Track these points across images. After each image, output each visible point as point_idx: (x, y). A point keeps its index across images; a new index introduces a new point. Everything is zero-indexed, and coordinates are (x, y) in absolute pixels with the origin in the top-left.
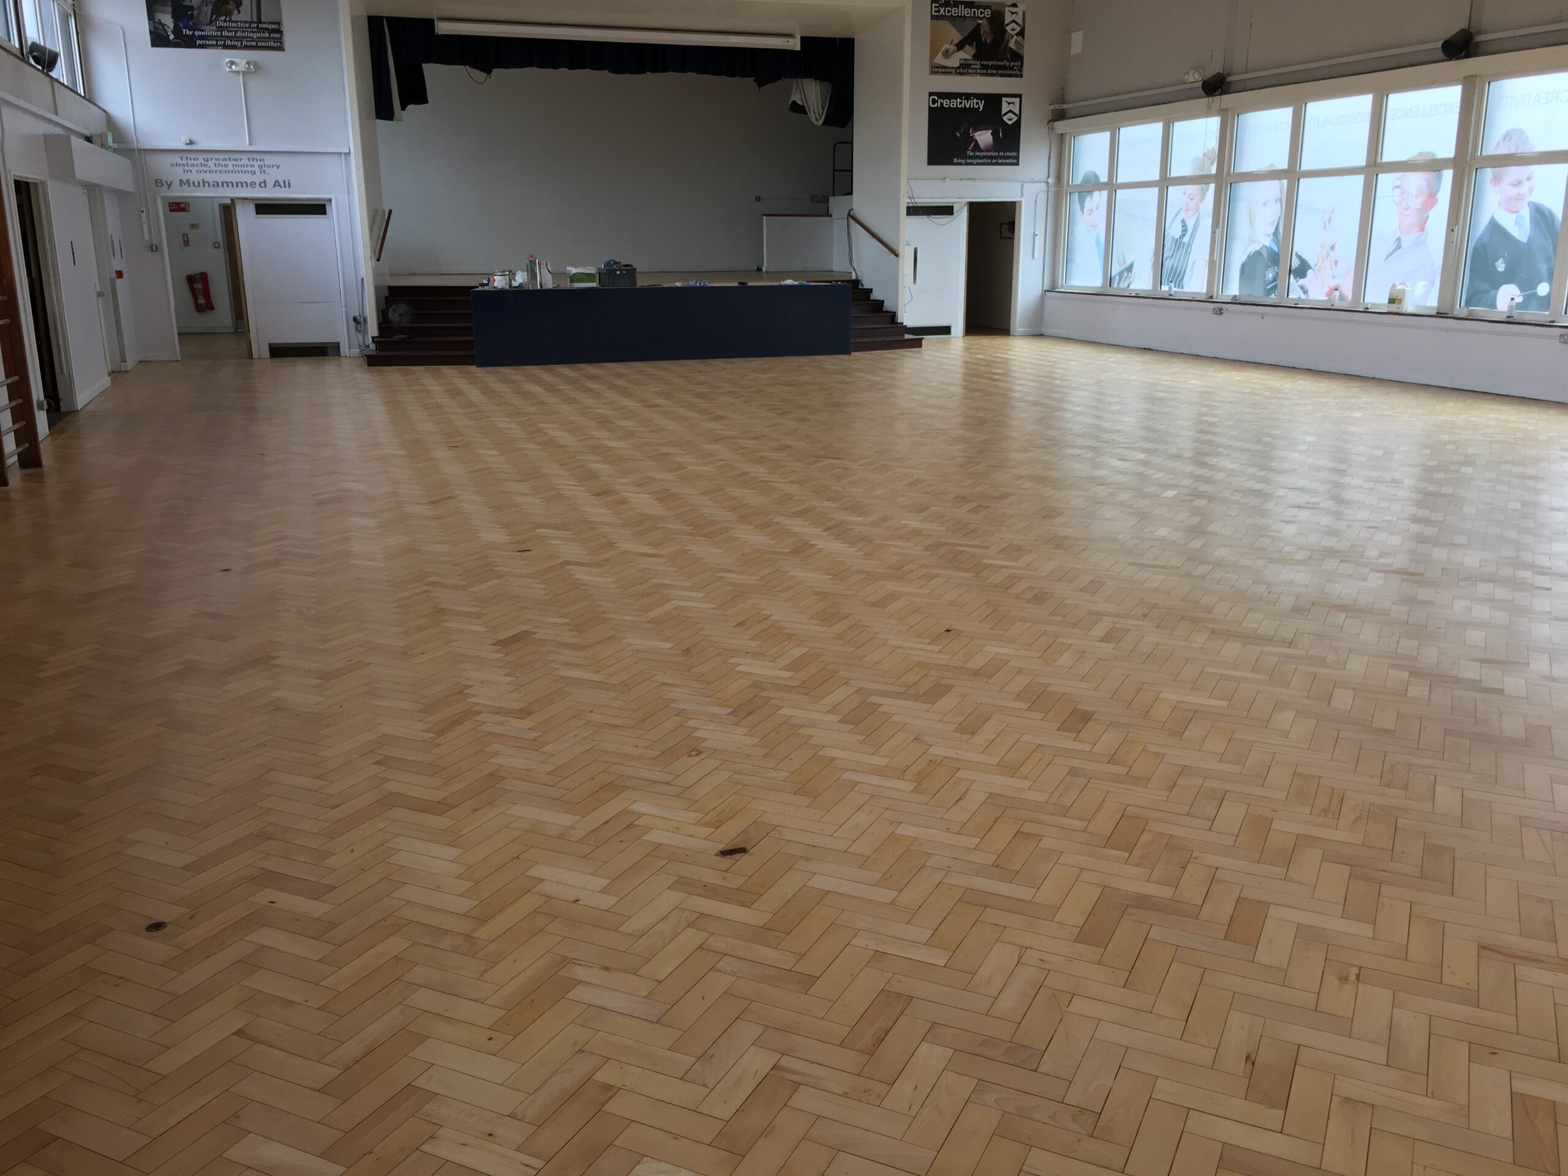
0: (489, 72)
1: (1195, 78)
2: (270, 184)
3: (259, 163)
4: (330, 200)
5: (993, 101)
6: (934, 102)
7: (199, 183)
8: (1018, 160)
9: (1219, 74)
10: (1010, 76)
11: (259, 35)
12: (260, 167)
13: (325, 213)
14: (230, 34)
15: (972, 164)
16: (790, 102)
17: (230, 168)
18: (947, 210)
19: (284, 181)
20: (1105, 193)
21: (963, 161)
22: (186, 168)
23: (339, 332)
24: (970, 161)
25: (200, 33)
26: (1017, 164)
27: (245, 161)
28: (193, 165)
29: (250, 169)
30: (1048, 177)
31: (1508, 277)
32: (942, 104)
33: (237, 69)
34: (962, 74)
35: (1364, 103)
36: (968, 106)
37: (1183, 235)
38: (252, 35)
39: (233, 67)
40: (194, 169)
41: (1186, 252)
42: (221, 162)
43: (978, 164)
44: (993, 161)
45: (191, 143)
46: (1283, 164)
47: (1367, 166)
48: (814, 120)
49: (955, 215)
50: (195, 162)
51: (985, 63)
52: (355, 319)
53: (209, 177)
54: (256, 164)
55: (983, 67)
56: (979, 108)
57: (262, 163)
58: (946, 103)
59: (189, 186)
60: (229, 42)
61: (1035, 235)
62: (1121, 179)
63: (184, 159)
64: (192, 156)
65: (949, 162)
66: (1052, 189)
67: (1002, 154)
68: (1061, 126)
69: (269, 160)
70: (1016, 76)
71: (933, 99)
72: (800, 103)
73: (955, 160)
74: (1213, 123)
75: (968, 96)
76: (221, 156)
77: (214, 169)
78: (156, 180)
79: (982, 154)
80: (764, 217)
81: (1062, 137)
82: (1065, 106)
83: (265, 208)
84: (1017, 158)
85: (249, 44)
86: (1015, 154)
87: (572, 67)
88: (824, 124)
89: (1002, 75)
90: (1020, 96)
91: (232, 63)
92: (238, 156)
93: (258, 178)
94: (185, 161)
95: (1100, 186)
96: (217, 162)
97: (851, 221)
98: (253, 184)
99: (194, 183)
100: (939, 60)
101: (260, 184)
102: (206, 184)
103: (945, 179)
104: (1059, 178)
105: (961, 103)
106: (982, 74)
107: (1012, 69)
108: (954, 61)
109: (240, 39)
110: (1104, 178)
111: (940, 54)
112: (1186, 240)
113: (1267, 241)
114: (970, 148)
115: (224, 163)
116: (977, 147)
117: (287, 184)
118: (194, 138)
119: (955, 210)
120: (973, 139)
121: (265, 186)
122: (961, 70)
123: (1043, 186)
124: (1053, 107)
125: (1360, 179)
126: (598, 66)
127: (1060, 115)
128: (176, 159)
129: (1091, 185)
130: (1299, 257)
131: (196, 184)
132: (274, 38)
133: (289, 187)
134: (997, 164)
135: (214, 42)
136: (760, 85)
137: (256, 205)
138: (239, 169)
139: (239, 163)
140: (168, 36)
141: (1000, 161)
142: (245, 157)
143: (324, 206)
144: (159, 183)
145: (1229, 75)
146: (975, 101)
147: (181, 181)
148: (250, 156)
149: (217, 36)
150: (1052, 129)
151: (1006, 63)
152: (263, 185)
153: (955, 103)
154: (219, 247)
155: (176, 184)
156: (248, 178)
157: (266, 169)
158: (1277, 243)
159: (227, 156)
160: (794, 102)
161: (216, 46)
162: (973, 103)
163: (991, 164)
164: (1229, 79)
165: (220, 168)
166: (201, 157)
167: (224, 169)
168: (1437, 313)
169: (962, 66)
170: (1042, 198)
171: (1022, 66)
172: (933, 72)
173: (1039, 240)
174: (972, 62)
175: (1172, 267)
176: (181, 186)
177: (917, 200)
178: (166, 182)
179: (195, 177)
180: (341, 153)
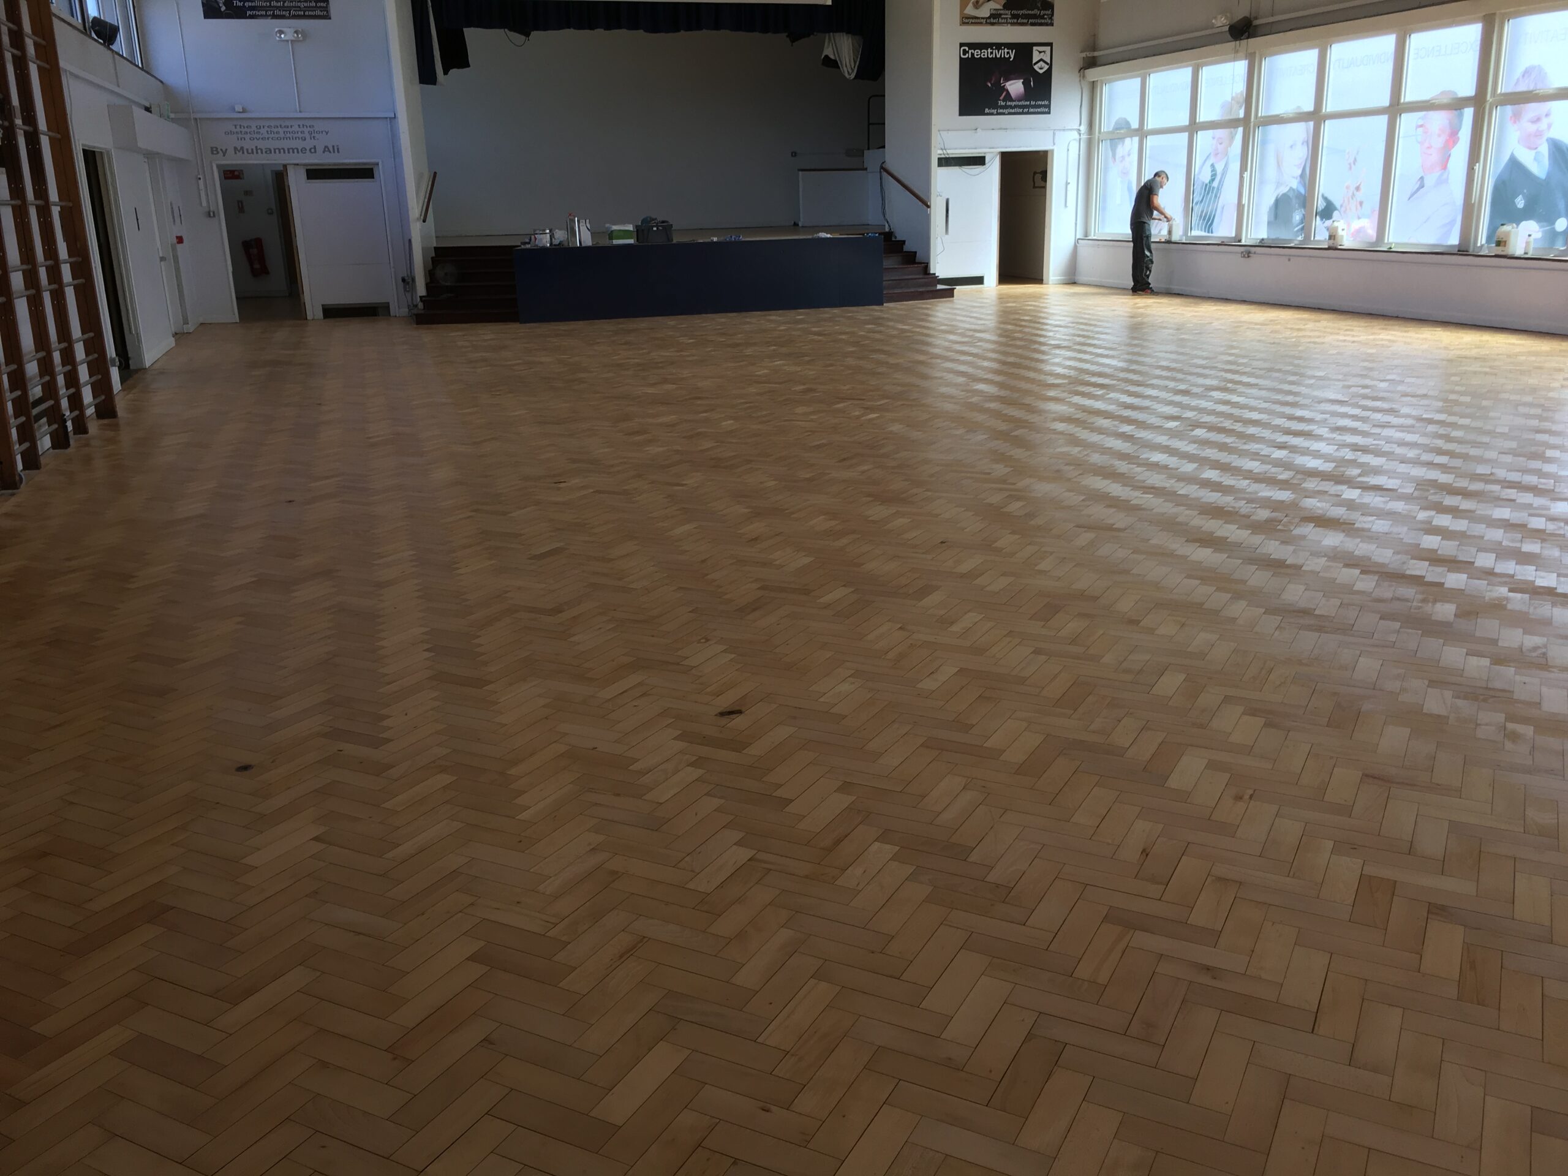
0: (527, 35)
1: (1222, 22)
2: (320, 149)
3: (309, 129)
4: (378, 164)
5: (1024, 50)
6: (965, 52)
7: (252, 150)
8: (1050, 109)
9: (1245, 18)
10: (1041, 24)
11: (306, 5)
12: (310, 133)
13: (373, 177)
14: (279, 4)
15: (1003, 114)
16: (823, 56)
17: (282, 135)
18: (979, 161)
19: (333, 147)
20: (1136, 139)
22: (240, 136)
23: (389, 293)
24: (1001, 111)
26: (1049, 113)
27: (296, 128)
28: (246, 133)
29: (300, 135)
30: (1080, 124)
31: (1527, 214)
32: (973, 54)
33: (287, 38)
35: (1386, 43)
36: (998, 56)
37: (1213, 180)
38: (299, 4)
39: (283, 36)
40: (248, 137)
42: (273, 129)
43: (1009, 114)
44: (1024, 110)
45: (244, 111)
46: (1309, 107)
47: (1391, 105)
48: (846, 75)
49: (987, 165)
50: (248, 130)
51: (1015, 12)
52: (404, 280)
53: (262, 145)
54: (306, 130)
57: (311, 130)
58: (977, 53)
59: (243, 153)
60: (277, 12)
61: (1067, 184)
62: (1151, 124)
63: (238, 127)
64: (246, 124)
65: (982, 113)
66: (1084, 137)
67: (1033, 103)
68: (1093, 74)
69: (318, 126)
70: (1047, 24)
71: (964, 50)
72: (832, 57)
73: (987, 110)
74: (1240, 67)
75: (999, 46)
76: (273, 123)
77: (266, 136)
78: (212, 148)
80: (800, 173)
81: (1093, 85)
82: (1096, 54)
83: (315, 174)
84: (1049, 106)
85: (297, 13)
86: (1046, 103)
87: (608, 27)
88: (856, 77)
89: (1033, 24)
90: (1050, 45)
91: (281, 32)
92: (288, 123)
93: (309, 144)
94: (238, 129)
96: (269, 130)
97: (885, 174)
98: (303, 150)
99: (247, 150)
100: (970, 10)
101: (310, 150)
102: (259, 151)
103: (976, 129)
104: (1091, 125)
105: (992, 53)
106: (1012, 24)
108: (985, 12)
109: (289, 9)
110: (1135, 125)
111: (971, 5)
113: (1295, 184)
114: (1001, 98)
115: (275, 130)
116: (1008, 97)
117: (336, 149)
118: (247, 107)
119: (987, 160)
120: (1004, 89)
121: (315, 152)
122: (992, 20)
123: (1075, 135)
124: (1084, 55)
125: (1383, 120)
126: (634, 26)
127: (1091, 63)
128: (230, 127)
130: (1325, 199)
131: (250, 151)
132: (320, 7)
133: (338, 152)
134: (1028, 113)
135: (264, 13)
136: (793, 41)
137: (307, 171)
138: (290, 136)
139: (290, 129)
141: (1031, 110)
142: (295, 124)
143: (371, 170)
144: (214, 150)
145: (1256, 18)
146: (1006, 50)
147: (235, 148)
148: (301, 123)
149: (266, 6)
150: (1084, 77)
152: (313, 150)
153: (986, 54)
154: (272, 213)
155: (231, 151)
156: (300, 144)
157: (316, 135)
158: (1304, 186)
159: (278, 123)
160: (827, 57)
161: (266, 16)
162: (1004, 53)
163: (1022, 113)
164: (1256, 22)
165: (273, 135)
166: (254, 125)
167: (277, 136)
170: (1074, 146)
171: (1052, 15)
173: (1072, 188)
176: (236, 153)
177: (949, 151)
178: (221, 150)
179: (248, 145)
180: (387, 118)
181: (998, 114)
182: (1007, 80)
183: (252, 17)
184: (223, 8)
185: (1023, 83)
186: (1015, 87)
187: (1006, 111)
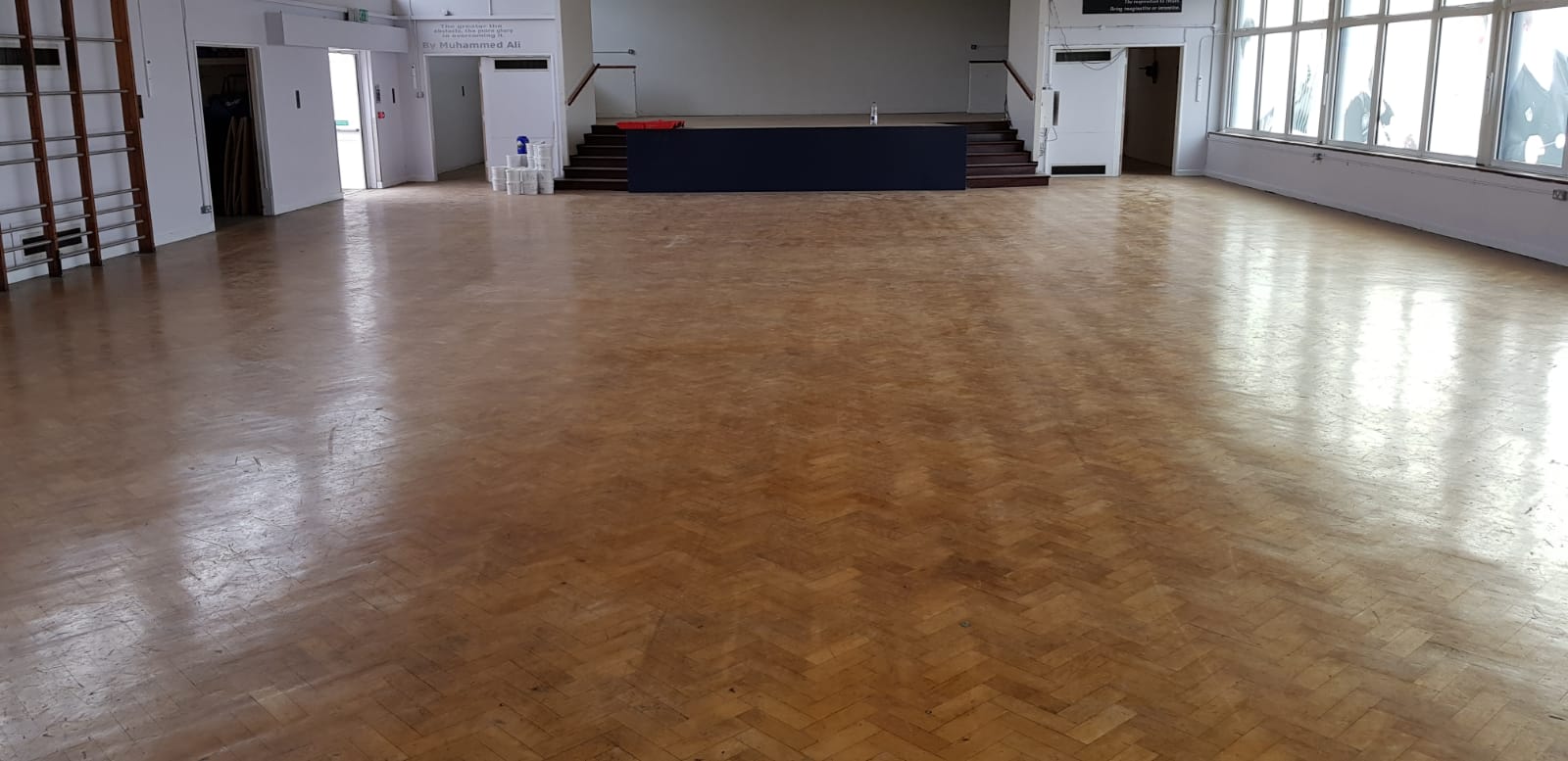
2: (505, 45)
3: (498, 28)
4: (549, 57)
7: (453, 45)
8: (1180, 7)
12: (498, 32)
13: (546, 67)
15: (1130, 12)
17: (477, 33)
18: (1105, 56)
19: (516, 43)
21: (1120, 9)
22: (445, 34)
24: (1127, 9)
26: (1180, 11)
27: (487, 27)
28: (450, 31)
29: (491, 33)
30: (1214, 22)
40: (451, 34)
43: (1136, 12)
44: (1152, 8)
45: (449, 14)
46: (1376, 11)
47: (1434, 11)
49: (1112, 60)
50: (451, 29)
53: (462, 41)
54: (495, 29)
57: (500, 29)
59: (447, 47)
61: (1198, 79)
62: (1269, 25)
63: (443, 27)
64: (450, 24)
65: (1108, 11)
66: (1218, 34)
67: (1162, 2)
69: (505, 26)
73: (1112, 9)
76: (471, 24)
77: (465, 33)
78: (424, 43)
80: (971, 65)
83: (501, 64)
84: (1179, 5)
92: (481, 23)
93: (496, 41)
96: (468, 29)
97: (1006, 67)
98: (493, 45)
99: (450, 45)
101: (498, 45)
102: (458, 46)
103: (1100, 26)
104: (1226, 23)
115: (471, 29)
117: (517, 45)
118: (451, 11)
119: (1112, 56)
121: (502, 47)
123: (1209, 31)
125: (1428, 23)
128: (437, 27)
133: (520, 47)
134: (1157, 11)
137: (496, 61)
138: (484, 33)
139: (483, 28)
141: (1162, 8)
142: (487, 24)
143: (546, 61)
144: (425, 45)
147: (441, 44)
148: (492, 23)
152: (500, 46)
155: (438, 46)
156: (490, 40)
157: (503, 33)
159: (475, 24)
163: (1151, 11)
165: (470, 33)
166: (456, 24)
167: (472, 34)
168: (1478, 166)
170: (1207, 44)
173: (1203, 84)
176: (441, 47)
177: (1070, 47)
178: (431, 45)
179: (451, 40)
180: (545, 20)
181: (1124, 12)
187: (1133, 9)
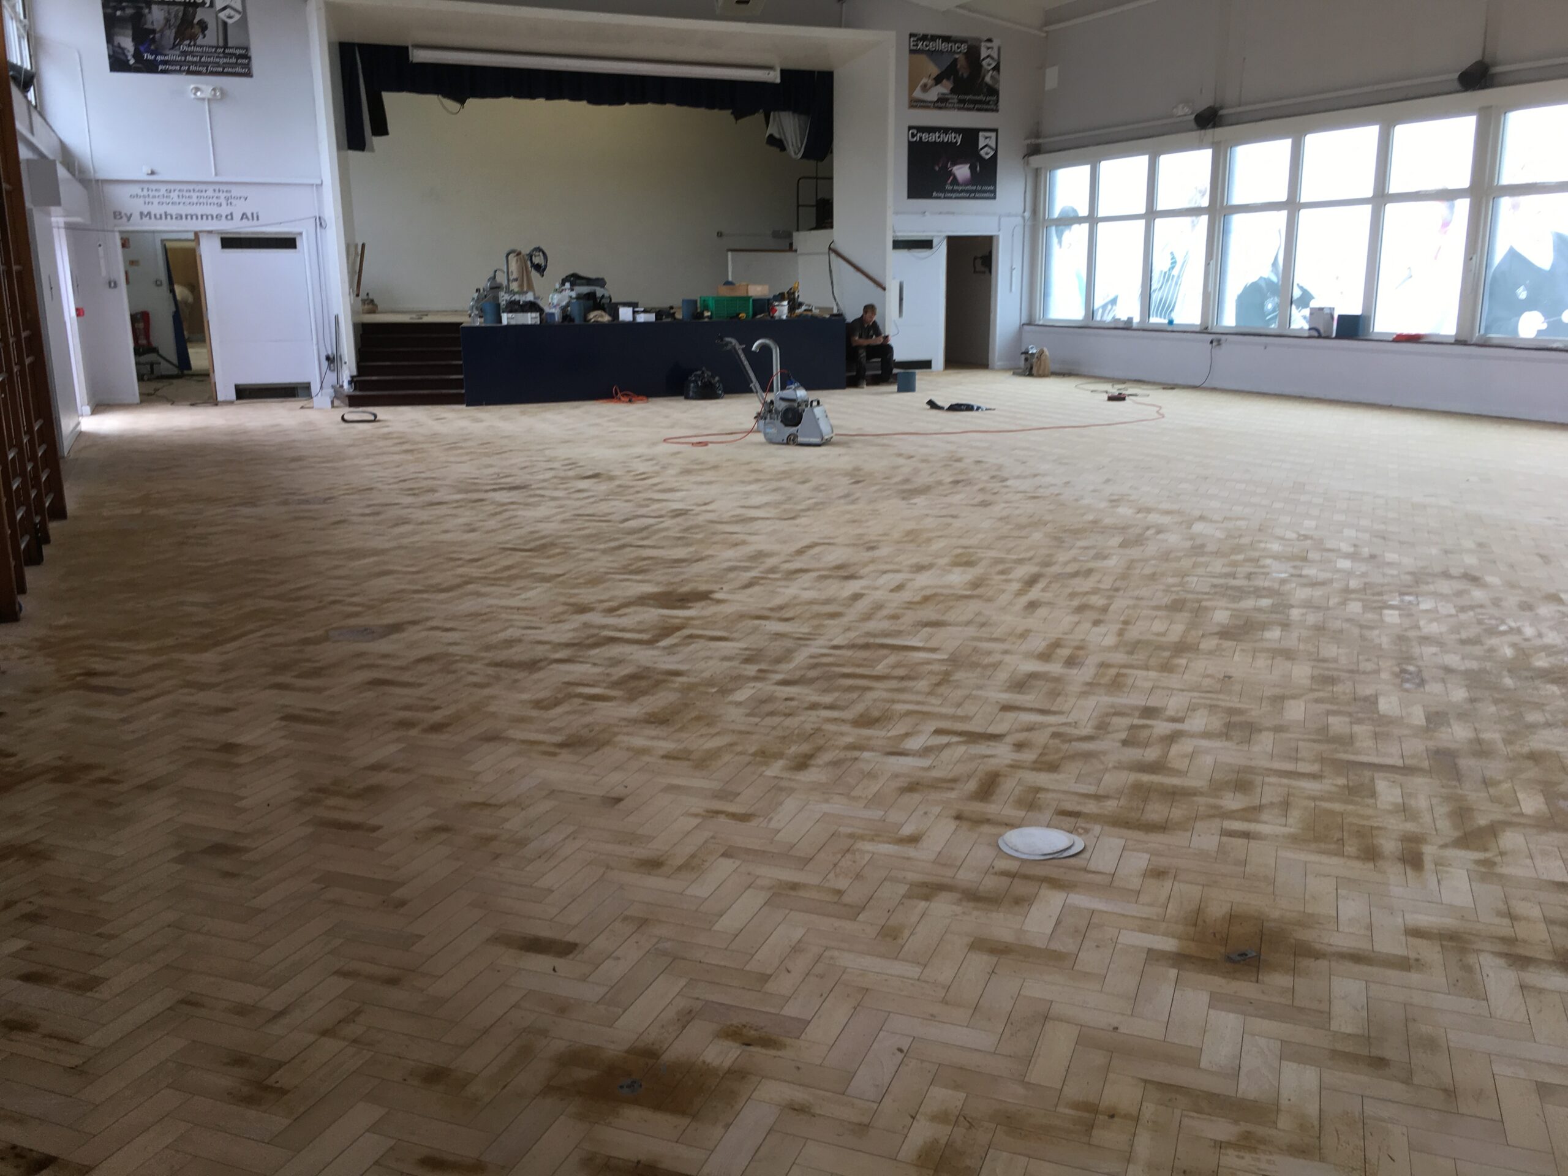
0: (462, 102)
1: (1187, 114)
2: (237, 216)
3: (225, 194)
4: (301, 234)
5: (971, 135)
6: (913, 136)
7: (161, 215)
8: (995, 194)
9: (1210, 108)
10: (986, 110)
11: (225, 60)
12: (227, 199)
13: (295, 247)
14: (195, 59)
15: (951, 198)
16: (767, 135)
17: (195, 200)
18: (927, 244)
19: (252, 214)
21: (942, 195)
22: (147, 200)
23: (310, 371)
25: (162, 58)
26: (994, 198)
27: (210, 193)
28: (154, 197)
29: (215, 200)
30: (1024, 212)
31: (1529, 305)
32: (921, 138)
33: (203, 96)
34: (940, 108)
35: (1370, 134)
36: (946, 140)
37: (1173, 268)
38: (218, 60)
39: (199, 94)
40: (156, 201)
41: (1176, 284)
42: (184, 194)
43: (956, 198)
44: (971, 195)
45: (153, 173)
46: (1281, 195)
47: (1374, 196)
48: (792, 153)
49: (935, 249)
50: (157, 194)
51: (962, 97)
52: (328, 358)
53: (173, 210)
54: (222, 195)
55: (960, 101)
56: (956, 142)
57: (229, 195)
58: (925, 137)
59: (150, 218)
60: (193, 68)
61: (1012, 269)
62: (1102, 212)
63: (145, 190)
64: (153, 187)
65: (929, 196)
66: (1028, 223)
67: (979, 188)
68: (1036, 161)
69: (236, 191)
70: (992, 110)
71: (912, 134)
72: (777, 136)
73: (934, 194)
74: (1205, 156)
75: (946, 130)
76: (185, 187)
77: (176, 200)
78: (115, 213)
79: (960, 188)
80: (730, 254)
81: (1037, 173)
82: (1040, 141)
83: (230, 242)
84: (994, 192)
85: (215, 69)
86: (991, 188)
87: (549, 97)
88: (803, 157)
89: (979, 110)
90: (996, 130)
91: (197, 89)
92: (203, 187)
93: (225, 210)
94: (145, 192)
95: (1079, 220)
96: (181, 194)
97: (833, 255)
98: (219, 217)
99: (155, 215)
100: (918, 94)
101: (227, 216)
102: (169, 217)
103: (924, 213)
104: (1035, 212)
105: (939, 137)
106: (959, 109)
107: (988, 103)
108: (933, 95)
109: (206, 64)
111: (919, 88)
112: (1175, 272)
114: (949, 181)
115: (187, 194)
116: (955, 181)
117: (255, 217)
118: (156, 169)
119: (935, 243)
120: (951, 173)
121: (232, 219)
122: (939, 104)
123: (1019, 220)
124: (1029, 141)
125: (1366, 210)
126: (575, 97)
127: (1035, 150)
128: (135, 189)
129: (1069, 220)
131: (158, 216)
132: (241, 64)
133: (258, 219)
134: (974, 198)
135: (178, 68)
136: (737, 118)
137: (222, 239)
138: (205, 201)
139: (203, 194)
140: (128, 61)
141: (977, 195)
142: (210, 188)
143: (294, 240)
144: (117, 215)
145: (1221, 108)
146: (953, 135)
147: (141, 214)
148: (217, 187)
149: (181, 61)
150: (1028, 163)
151: (981, 97)
152: (229, 217)
153: (934, 137)
154: (161, 285)
155: (136, 216)
156: (214, 210)
157: (232, 201)
158: (1277, 274)
159: (191, 187)
160: (771, 136)
161: (180, 71)
162: (950, 137)
163: (969, 198)
164: (1221, 112)
165: (184, 200)
166: (163, 188)
167: (188, 201)
168: (1456, 341)
169: (939, 100)
170: (1019, 231)
171: (998, 101)
172: (911, 106)
173: (1017, 274)
174: (949, 96)
175: (1161, 300)
176: (141, 218)
177: (900, 234)
178: (126, 214)
179: (156, 209)
180: (313, 185)
181: (945, 198)
182: (954, 164)
183: (163, 72)
184: (132, 62)
185: (970, 167)
186: (962, 172)
187: (954, 195)
